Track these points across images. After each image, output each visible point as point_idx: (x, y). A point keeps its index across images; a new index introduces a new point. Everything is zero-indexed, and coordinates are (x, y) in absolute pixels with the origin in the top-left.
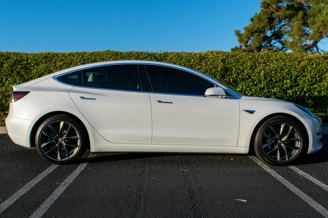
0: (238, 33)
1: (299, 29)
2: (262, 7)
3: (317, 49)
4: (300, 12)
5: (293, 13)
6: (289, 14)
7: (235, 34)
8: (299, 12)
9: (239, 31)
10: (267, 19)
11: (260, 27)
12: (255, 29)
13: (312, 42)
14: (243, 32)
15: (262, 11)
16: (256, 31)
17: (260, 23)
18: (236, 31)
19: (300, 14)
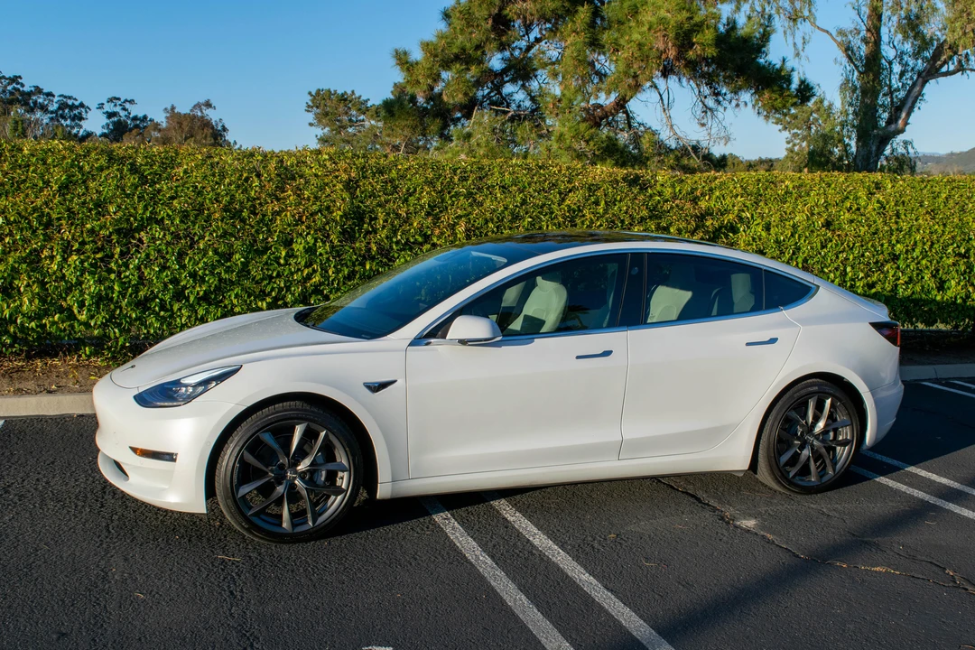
0: (402, 59)
1: (579, 60)
4: (583, 6)
5: (563, 6)
6: (553, 11)
7: (393, 61)
8: (580, 9)
9: (405, 53)
10: (490, 22)
11: (468, 45)
12: (455, 50)
13: (613, 98)
14: (417, 55)
16: (457, 58)
17: (470, 30)
18: (396, 51)
19: (583, 13)
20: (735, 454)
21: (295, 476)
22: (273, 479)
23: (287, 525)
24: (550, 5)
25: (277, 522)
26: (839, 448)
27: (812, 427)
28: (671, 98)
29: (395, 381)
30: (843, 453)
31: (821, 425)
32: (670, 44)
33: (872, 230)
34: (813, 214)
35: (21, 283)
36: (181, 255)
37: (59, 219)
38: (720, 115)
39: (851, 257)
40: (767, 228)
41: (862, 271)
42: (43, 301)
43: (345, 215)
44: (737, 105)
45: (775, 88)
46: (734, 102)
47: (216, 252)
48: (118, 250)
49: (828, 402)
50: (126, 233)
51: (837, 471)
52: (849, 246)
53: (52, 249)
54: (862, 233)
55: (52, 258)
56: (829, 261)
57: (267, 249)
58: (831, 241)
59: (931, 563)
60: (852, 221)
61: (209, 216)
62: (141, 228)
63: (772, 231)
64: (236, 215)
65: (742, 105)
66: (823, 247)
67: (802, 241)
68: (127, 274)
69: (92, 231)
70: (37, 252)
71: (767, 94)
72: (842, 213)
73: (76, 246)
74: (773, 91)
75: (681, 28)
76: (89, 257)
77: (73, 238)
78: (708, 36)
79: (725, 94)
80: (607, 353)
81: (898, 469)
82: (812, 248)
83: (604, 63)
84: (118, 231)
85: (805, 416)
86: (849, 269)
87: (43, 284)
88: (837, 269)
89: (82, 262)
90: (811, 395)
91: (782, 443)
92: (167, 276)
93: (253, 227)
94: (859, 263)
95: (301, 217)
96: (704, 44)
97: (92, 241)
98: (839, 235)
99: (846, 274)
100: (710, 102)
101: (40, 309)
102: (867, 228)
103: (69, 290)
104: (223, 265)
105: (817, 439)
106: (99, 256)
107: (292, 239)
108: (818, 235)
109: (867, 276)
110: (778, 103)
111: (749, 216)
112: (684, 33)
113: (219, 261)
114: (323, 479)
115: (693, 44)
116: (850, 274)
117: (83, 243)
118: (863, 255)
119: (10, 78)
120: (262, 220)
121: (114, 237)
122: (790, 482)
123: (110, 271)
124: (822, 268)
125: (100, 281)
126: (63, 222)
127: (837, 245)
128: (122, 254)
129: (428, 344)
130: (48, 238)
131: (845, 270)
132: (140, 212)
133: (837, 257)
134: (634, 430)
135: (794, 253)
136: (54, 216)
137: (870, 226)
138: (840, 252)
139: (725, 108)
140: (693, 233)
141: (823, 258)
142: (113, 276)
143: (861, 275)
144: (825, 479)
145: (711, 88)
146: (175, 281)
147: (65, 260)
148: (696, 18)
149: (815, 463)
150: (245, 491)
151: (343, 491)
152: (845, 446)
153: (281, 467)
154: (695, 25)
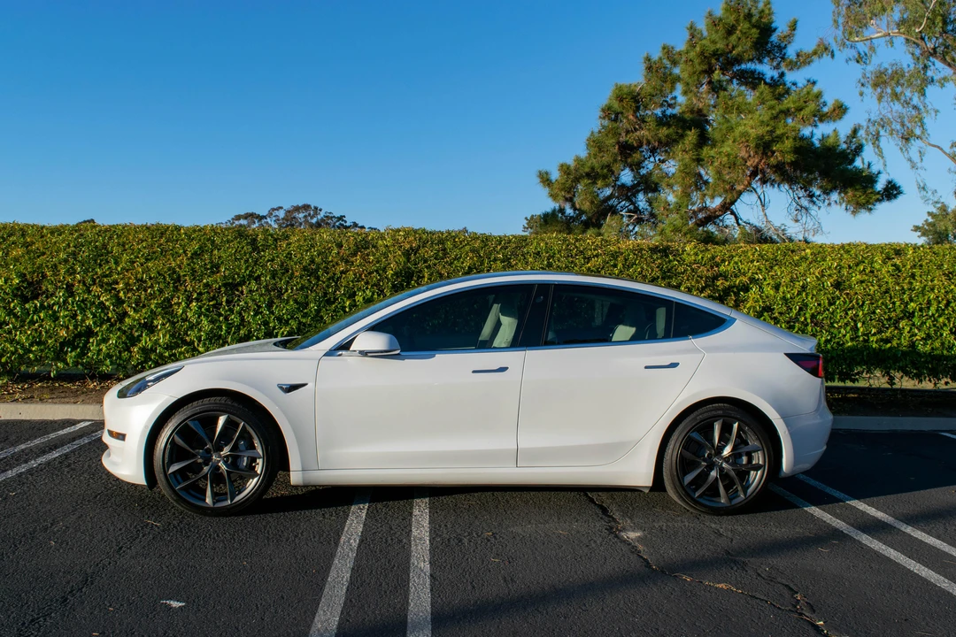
0: (545, 179)
2: (604, 118)
3: (737, 219)
4: (691, 130)
5: (677, 133)
6: (667, 136)
8: (689, 133)
9: (547, 173)
10: (617, 147)
11: (598, 166)
12: (587, 170)
13: (718, 202)
14: (555, 175)
15: (603, 127)
16: (588, 175)
17: (601, 155)
18: (540, 172)
19: (692, 136)
20: (637, 470)
21: (220, 460)
22: (200, 461)
23: (209, 500)
24: (664, 131)
25: (203, 497)
26: (752, 472)
27: (721, 449)
28: (767, 200)
29: (305, 384)
30: (756, 477)
31: (727, 451)
32: (752, 153)
33: (883, 289)
34: (823, 276)
35: (158, 322)
36: (270, 305)
37: (185, 276)
38: (813, 212)
39: (861, 313)
40: (777, 287)
41: (874, 327)
42: (173, 336)
43: (396, 274)
44: (829, 204)
45: (857, 187)
46: (827, 202)
47: (296, 301)
48: (225, 299)
49: (736, 425)
50: (232, 286)
51: (748, 494)
52: (858, 304)
53: (179, 298)
54: (872, 292)
55: (179, 304)
56: (838, 317)
57: (336, 299)
58: (839, 299)
59: (786, 586)
60: (862, 282)
61: (293, 274)
62: (243, 283)
63: (781, 289)
64: (313, 273)
65: (833, 203)
66: (830, 304)
67: (809, 299)
68: (233, 317)
69: (207, 285)
70: (168, 300)
71: (850, 193)
72: (854, 275)
73: (195, 296)
74: (856, 190)
75: (762, 139)
76: (205, 304)
77: (194, 290)
78: (788, 144)
79: (819, 196)
80: (503, 369)
81: (838, 500)
82: (819, 305)
83: (708, 174)
84: (225, 285)
85: (711, 439)
86: (859, 325)
87: (173, 324)
88: (846, 324)
89: (200, 308)
90: (716, 418)
91: (685, 465)
92: (259, 319)
93: (324, 282)
94: (871, 320)
95: (361, 275)
96: (783, 152)
97: (207, 292)
98: (847, 294)
99: (858, 329)
100: (805, 202)
101: (171, 342)
102: (876, 287)
103: (191, 327)
104: (302, 311)
105: (727, 462)
106: (211, 303)
107: (355, 292)
108: (825, 293)
109: (880, 332)
110: (862, 199)
111: (761, 277)
112: (764, 143)
113: (298, 309)
114: (245, 464)
115: (773, 152)
116: (861, 330)
117: (200, 294)
118: (874, 313)
120: (332, 278)
121: (223, 289)
122: (695, 501)
123: (220, 315)
124: (831, 323)
125: (212, 322)
126: (187, 278)
127: (845, 303)
128: (228, 302)
129: (340, 355)
130: (176, 289)
131: (856, 325)
132: (243, 271)
133: (847, 314)
135: (801, 309)
136: (182, 274)
137: (880, 286)
138: (849, 309)
139: (819, 208)
140: (702, 290)
141: (832, 313)
142: (221, 318)
143: (874, 331)
144: (735, 501)
145: (806, 191)
146: (266, 323)
147: (188, 306)
148: (778, 132)
149: (724, 486)
150: (174, 468)
151: (257, 475)
152: (757, 471)
153: (208, 451)
154: (776, 137)
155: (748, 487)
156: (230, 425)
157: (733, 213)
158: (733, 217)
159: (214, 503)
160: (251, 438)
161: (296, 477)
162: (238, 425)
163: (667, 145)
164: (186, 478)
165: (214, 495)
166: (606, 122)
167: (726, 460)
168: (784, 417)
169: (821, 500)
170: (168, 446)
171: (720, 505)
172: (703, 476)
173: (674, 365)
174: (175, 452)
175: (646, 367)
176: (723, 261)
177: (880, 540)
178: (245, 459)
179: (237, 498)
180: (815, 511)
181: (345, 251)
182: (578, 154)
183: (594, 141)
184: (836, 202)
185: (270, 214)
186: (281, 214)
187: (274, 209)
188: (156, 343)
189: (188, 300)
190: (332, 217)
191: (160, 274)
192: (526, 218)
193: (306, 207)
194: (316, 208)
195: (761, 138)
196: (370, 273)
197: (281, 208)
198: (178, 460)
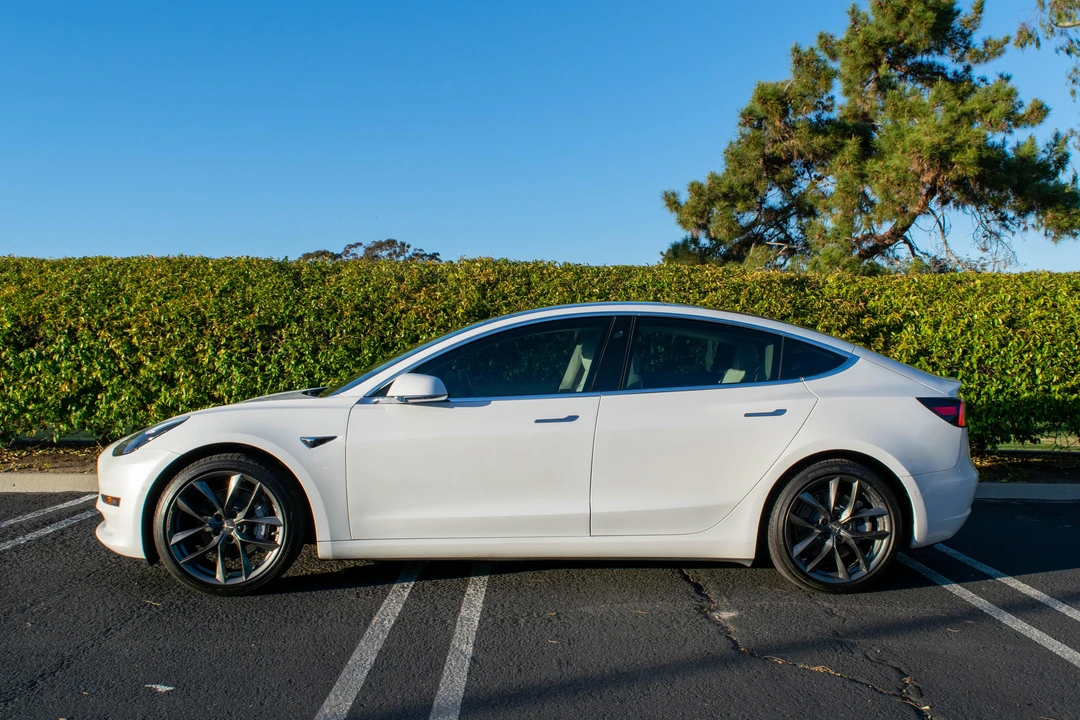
0: (672, 202)
1: (847, 192)
2: (744, 125)
3: (912, 248)
4: (851, 139)
5: (836, 142)
6: (823, 145)
7: (664, 203)
8: (849, 141)
9: (674, 194)
10: (761, 161)
11: (736, 184)
12: (724, 190)
13: (885, 229)
14: (685, 197)
15: (744, 136)
16: (725, 196)
17: (742, 170)
18: (666, 193)
19: (852, 145)
20: (737, 540)
21: (232, 528)
22: (208, 529)
23: (219, 576)
24: (819, 141)
25: (212, 573)
26: (877, 541)
27: (837, 515)
28: (947, 225)
29: (334, 438)
30: (881, 547)
31: (845, 516)
32: (925, 165)
33: (1067, 327)
34: (993, 311)
35: (180, 373)
36: (315, 352)
37: (211, 317)
38: (1005, 239)
39: (1039, 357)
40: (936, 326)
41: (1056, 374)
42: (197, 390)
44: (1025, 229)
45: (1059, 207)
46: (1022, 226)
47: (346, 347)
48: (259, 345)
49: (856, 484)
50: (268, 330)
51: (871, 569)
52: (1036, 345)
53: (204, 344)
54: (1053, 331)
55: (204, 352)
56: (1012, 362)
57: (395, 345)
58: (1012, 339)
59: (896, 668)
60: (1041, 318)
61: (342, 313)
62: (281, 325)
63: (941, 329)
64: (367, 313)
65: (1029, 227)
66: (1002, 346)
67: (976, 339)
68: (270, 367)
69: (238, 328)
70: (191, 347)
71: (1050, 214)
72: (1031, 310)
73: (224, 341)
74: (1057, 210)
75: (938, 149)
76: (235, 351)
77: (222, 334)
78: (971, 154)
79: (1014, 219)
80: (572, 418)
81: (985, 577)
82: (988, 346)
83: (873, 193)
84: (261, 328)
85: (825, 501)
86: (1038, 371)
87: (198, 376)
88: (1022, 371)
89: (230, 356)
90: (832, 475)
91: (794, 534)
92: (302, 369)
93: (380, 324)
94: (1052, 365)
95: (424, 315)
96: (965, 163)
97: (238, 337)
98: (1022, 334)
99: (1036, 377)
100: (995, 227)
101: (196, 398)
102: (1058, 325)
103: (219, 381)
104: (354, 359)
105: (846, 529)
106: (243, 350)
107: (418, 336)
108: (995, 333)
109: (1063, 379)
110: (1065, 222)
111: (917, 314)
112: (941, 154)
113: (349, 356)
114: (263, 533)
115: (953, 164)
116: (1040, 377)
117: (230, 339)
118: (1056, 356)
119: (430, 256)
120: (390, 318)
121: (257, 333)
122: (807, 576)
123: (254, 364)
124: (1003, 369)
125: (245, 373)
126: (214, 320)
127: (1019, 344)
128: (264, 349)
129: (376, 403)
130: (201, 333)
131: (1033, 370)
132: (282, 311)
133: (1022, 358)
134: (605, 504)
135: (965, 352)
136: (207, 315)
137: (1063, 323)
138: (1025, 352)
139: (1014, 233)
140: (843, 330)
141: (1004, 357)
142: (256, 369)
143: (1056, 378)
144: (855, 577)
145: (996, 213)
146: (310, 375)
147: (215, 354)
148: (959, 140)
149: (842, 559)
150: (178, 538)
151: (277, 546)
152: (882, 540)
153: (218, 518)
154: (957, 145)
155: (871, 560)
156: (245, 487)
157: (906, 241)
158: (907, 246)
159: (226, 580)
160: (269, 504)
161: (324, 549)
162: (252, 487)
163: (823, 157)
164: (192, 550)
165: (227, 571)
166: (748, 131)
167: (845, 526)
168: (915, 474)
169: (964, 576)
170: (171, 512)
171: (837, 581)
172: (818, 545)
173: (780, 412)
174: (178, 520)
175: (747, 415)
176: (873, 295)
177: (1025, 619)
178: (264, 527)
179: (254, 574)
180: (956, 589)
181: (406, 286)
182: (712, 170)
183: (732, 154)
184: (1033, 226)
185: (346, 252)
186: (360, 252)
187: (351, 246)
188: (178, 399)
189: (215, 347)
190: (423, 255)
191: (181, 316)
192: (662, 253)
193: (391, 243)
194: (403, 244)
195: (936, 147)
196: (436, 312)
197: (360, 244)
198: (182, 529)
